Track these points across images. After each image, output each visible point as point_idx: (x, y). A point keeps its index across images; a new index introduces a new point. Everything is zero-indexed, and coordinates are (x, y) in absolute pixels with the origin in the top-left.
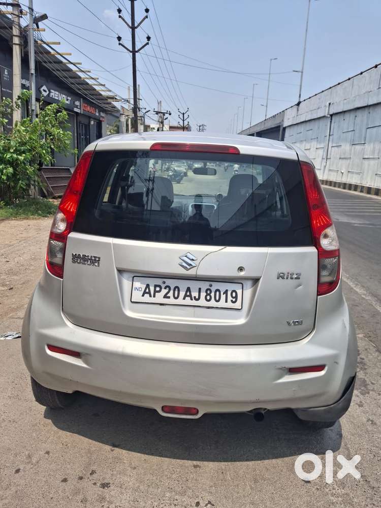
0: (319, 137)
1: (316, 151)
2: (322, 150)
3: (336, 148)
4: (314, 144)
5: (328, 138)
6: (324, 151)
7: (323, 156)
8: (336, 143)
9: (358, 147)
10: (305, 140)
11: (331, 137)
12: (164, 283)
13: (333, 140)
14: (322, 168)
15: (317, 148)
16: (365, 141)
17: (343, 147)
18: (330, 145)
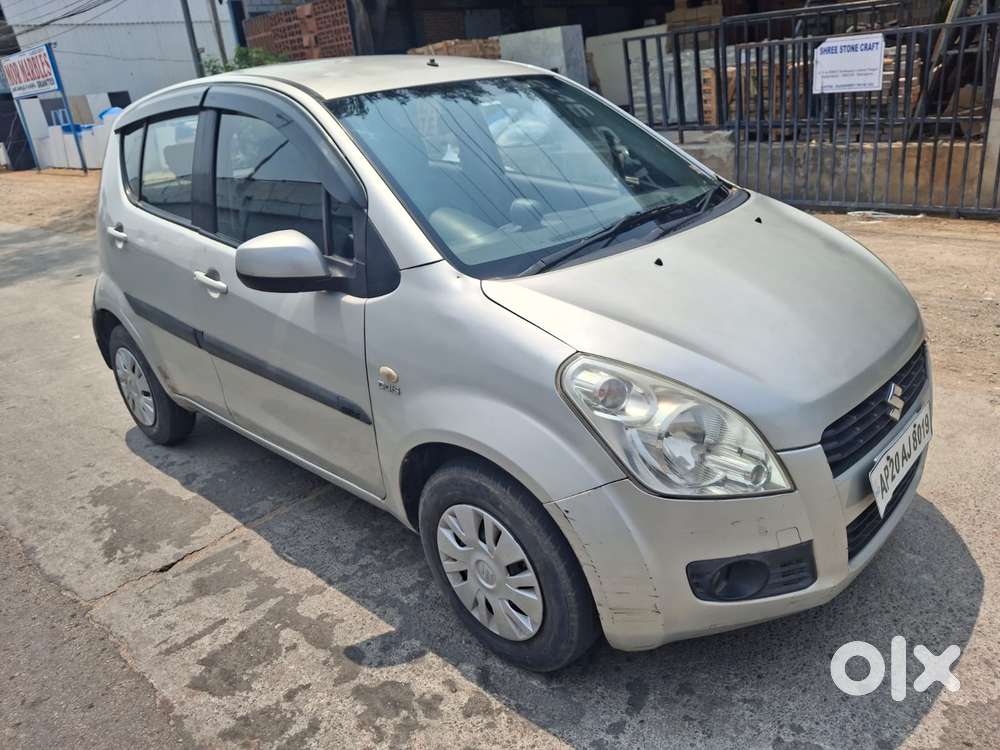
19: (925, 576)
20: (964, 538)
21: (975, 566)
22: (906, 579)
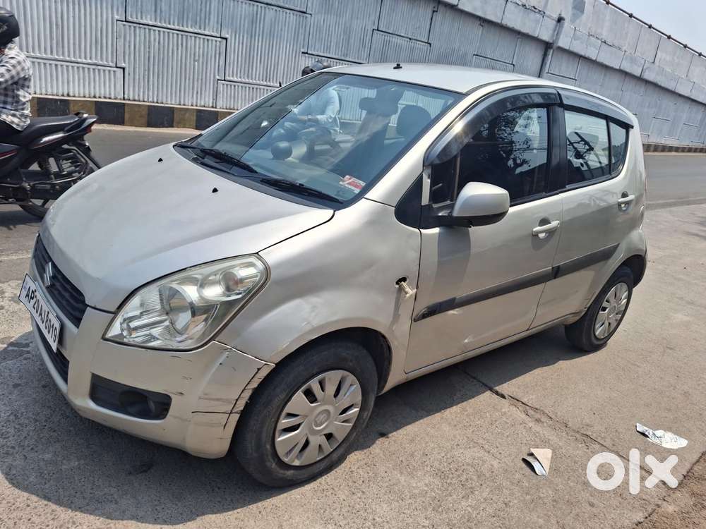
19: (50, 456)
20: (54, 507)
21: (26, 489)
22: (58, 445)
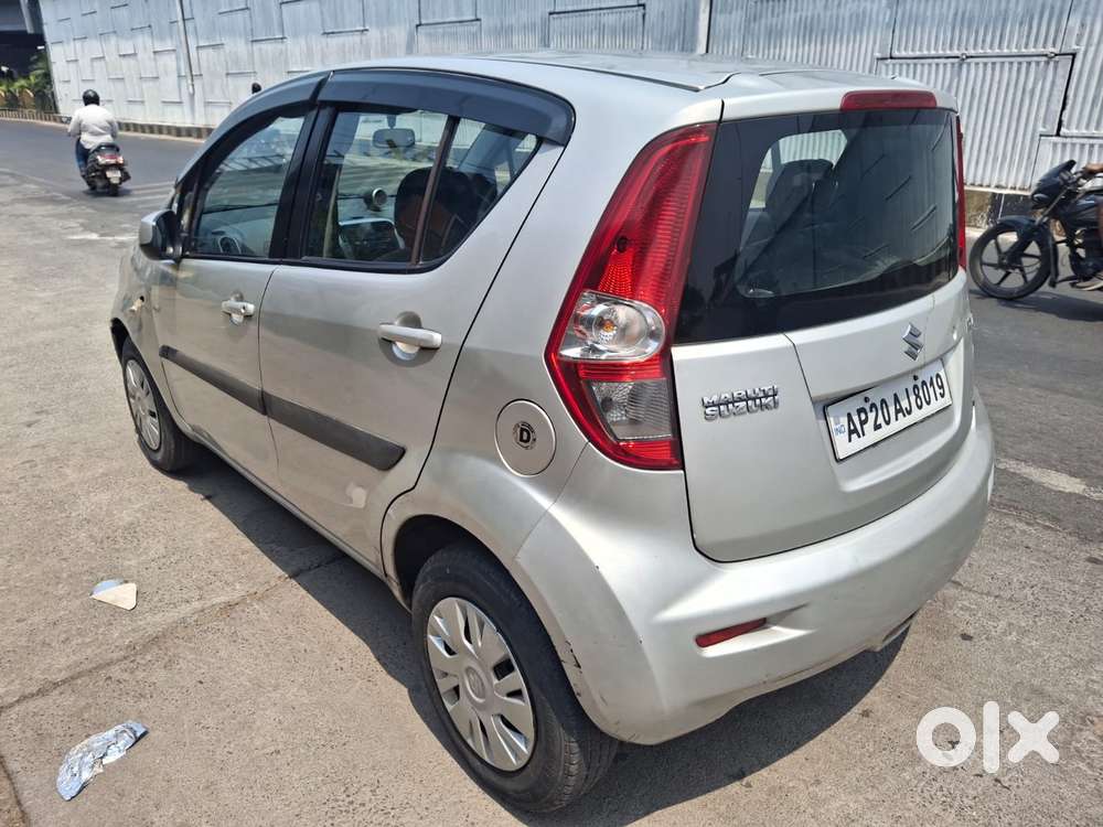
0: (153, 24)
1: (155, 60)
2: (173, 56)
3: (211, 50)
4: (144, 43)
5: (182, 28)
6: (178, 59)
7: (179, 70)
8: (208, 38)
9: (268, 47)
10: (115, 32)
11: (190, 25)
12: (866, 400)
13: (195, 28)
14: (186, 98)
15: (155, 52)
16: (283, 32)
17: (227, 48)
18: (193, 44)
